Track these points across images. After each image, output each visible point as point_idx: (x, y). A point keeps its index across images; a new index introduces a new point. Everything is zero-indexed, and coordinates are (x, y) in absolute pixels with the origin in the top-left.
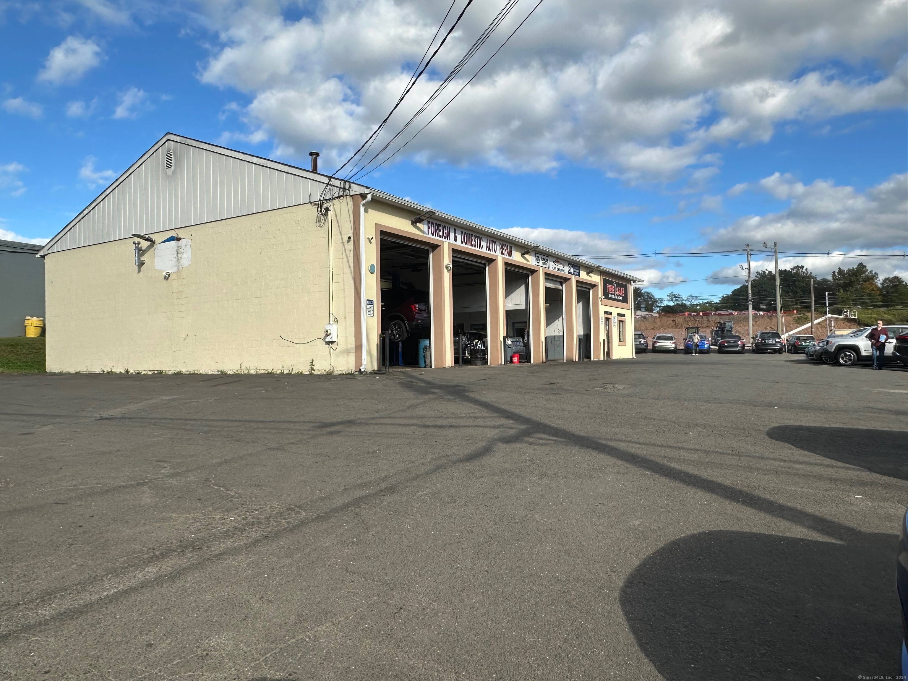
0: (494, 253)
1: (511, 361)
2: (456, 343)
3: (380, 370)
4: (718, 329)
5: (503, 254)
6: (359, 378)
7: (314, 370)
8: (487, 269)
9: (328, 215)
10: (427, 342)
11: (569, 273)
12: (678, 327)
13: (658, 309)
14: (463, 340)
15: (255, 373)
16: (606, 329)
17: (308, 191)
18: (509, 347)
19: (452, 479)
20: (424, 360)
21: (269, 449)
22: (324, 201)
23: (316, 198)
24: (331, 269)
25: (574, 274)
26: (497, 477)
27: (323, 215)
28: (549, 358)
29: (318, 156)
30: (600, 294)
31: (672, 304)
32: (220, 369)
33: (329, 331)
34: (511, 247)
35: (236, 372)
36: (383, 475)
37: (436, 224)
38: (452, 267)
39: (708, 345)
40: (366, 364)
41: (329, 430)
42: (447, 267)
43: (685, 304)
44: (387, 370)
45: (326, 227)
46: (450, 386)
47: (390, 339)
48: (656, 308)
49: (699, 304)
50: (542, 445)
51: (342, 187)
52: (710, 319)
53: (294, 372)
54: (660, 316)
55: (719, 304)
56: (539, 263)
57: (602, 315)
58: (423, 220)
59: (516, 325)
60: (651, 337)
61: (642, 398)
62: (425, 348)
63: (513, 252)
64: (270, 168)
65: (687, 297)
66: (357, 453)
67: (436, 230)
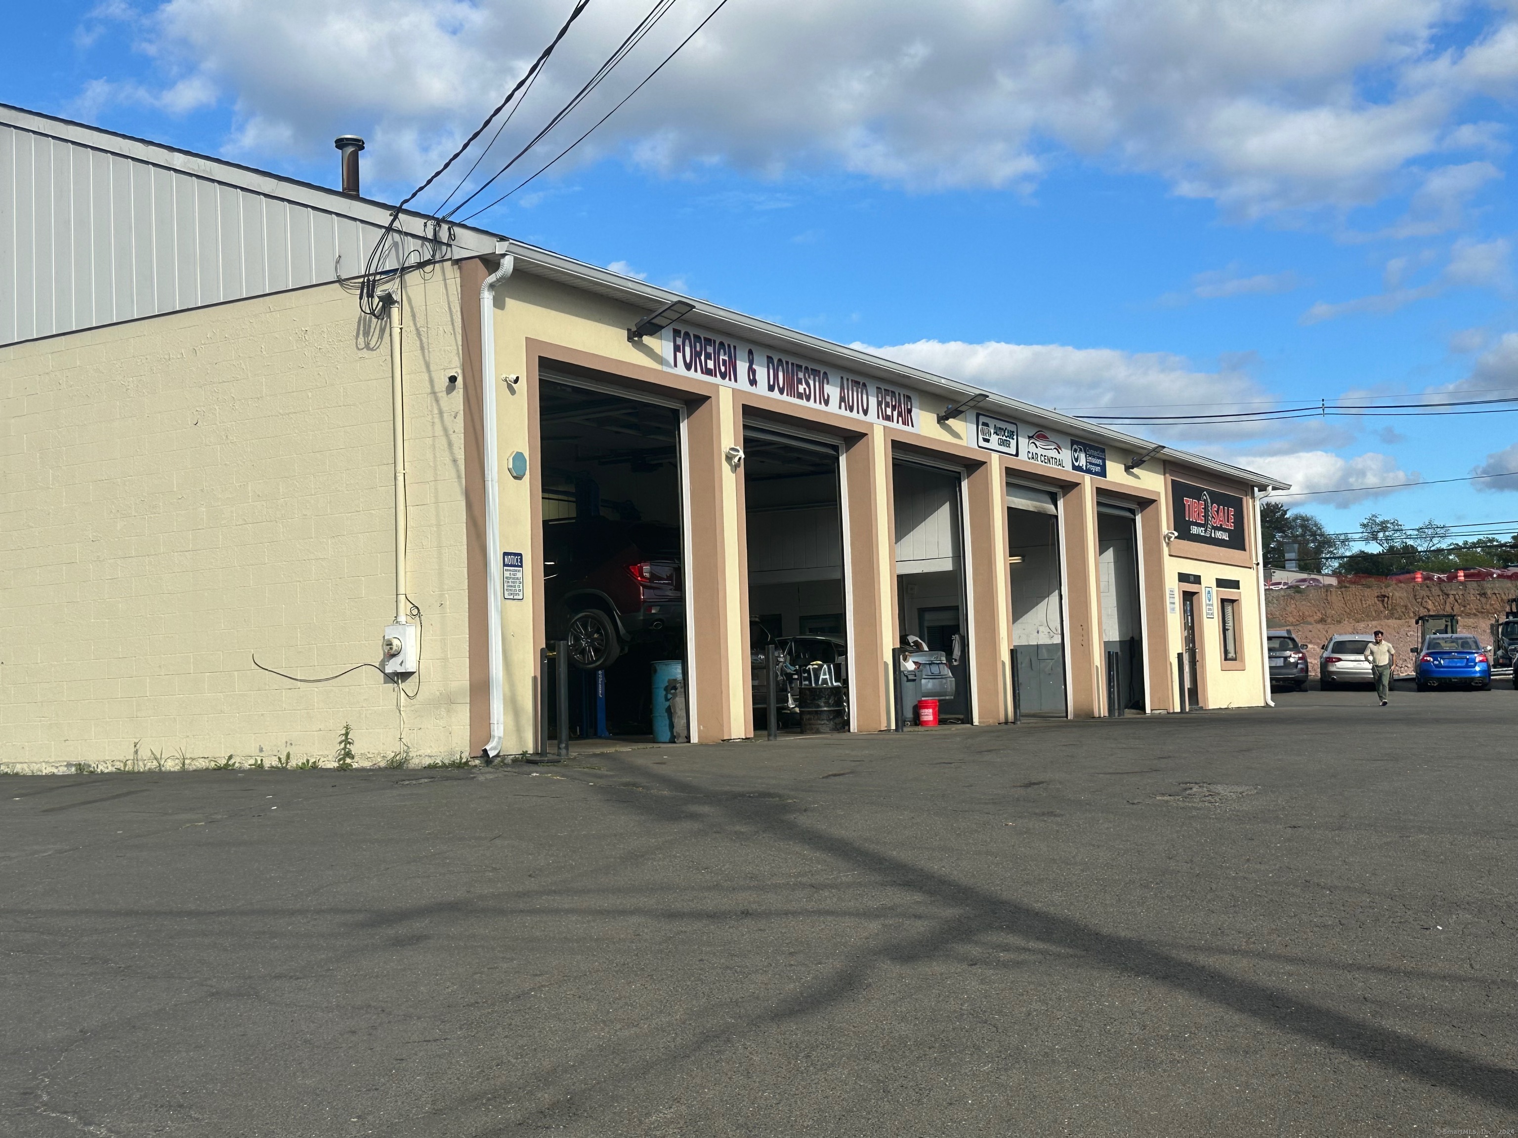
0: (861, 416)
1: (917, 721)
2: (758, 670)
3: (543, 754)
4: (1511, 618)
5: (888, 418)
6: (481, 778)
7: (353, 757)
8: (843, 460)
9: (389, 316)
10: (676, 670)
11: (1075, 468)
12: (1396, 615)
13: (1336, 564)
14: (778, 662)
15: (177, 768)
16: (1186, 624)
17: (334, 250)
18: (908, 680)
19: (748, 1076)
20: (667, 722)
21: (213, 994)
22: (378, 277)
23: (357, 267)
24: (400, 467)
25: (1088, 471)
26: (878, 1066)
27: (377, 317)
28: (1024, 708)
29: (362, 148)
30: (1166, 525)
31: (1374, 548)
32: (74, 760)
33: (396, 642)
34: (909, 398)
35: (121, 766)
36: (547, 1064)
37: (696, 337)
38: (743, 456)
39: (1484, 665)
40: (501, 735)
41: (391, 932)
42: (729, 458)
43: (1413, 550)
44: (563, 752)
45: (384, 348)
46: (742, 795)
47: (572, 665)
48: (1329, 562)
49: (1457, 549)
50: (1005, 965)
51: (430, 235)
52: (1489, 592)
53: (293, 763)
54: (1341, 585)
55: (1511, 547)
56: (987, 441)
57: (1172, 586)
58: (661, 327)
59: (928, 616)
60: (1318, 644)
61: (1293, 823)
62: (672, 686)
63: (915, 411)
64: (220, 183)
65: (1418, 530)
66: (472, 1001)
67: (698, 355)
